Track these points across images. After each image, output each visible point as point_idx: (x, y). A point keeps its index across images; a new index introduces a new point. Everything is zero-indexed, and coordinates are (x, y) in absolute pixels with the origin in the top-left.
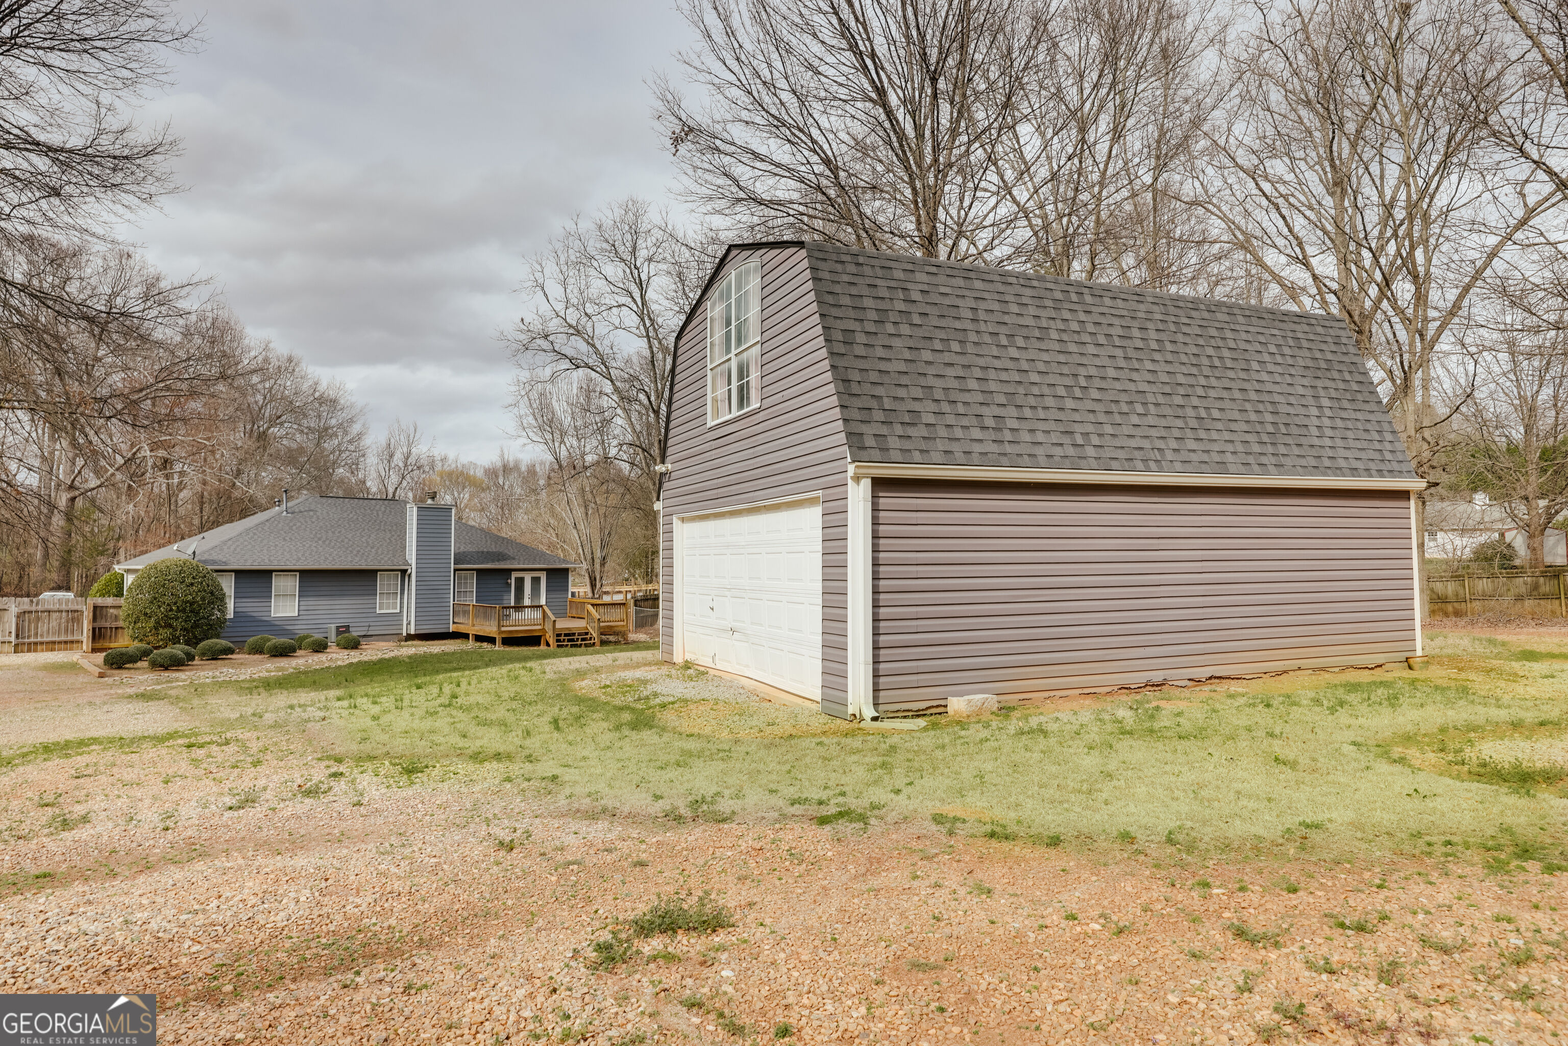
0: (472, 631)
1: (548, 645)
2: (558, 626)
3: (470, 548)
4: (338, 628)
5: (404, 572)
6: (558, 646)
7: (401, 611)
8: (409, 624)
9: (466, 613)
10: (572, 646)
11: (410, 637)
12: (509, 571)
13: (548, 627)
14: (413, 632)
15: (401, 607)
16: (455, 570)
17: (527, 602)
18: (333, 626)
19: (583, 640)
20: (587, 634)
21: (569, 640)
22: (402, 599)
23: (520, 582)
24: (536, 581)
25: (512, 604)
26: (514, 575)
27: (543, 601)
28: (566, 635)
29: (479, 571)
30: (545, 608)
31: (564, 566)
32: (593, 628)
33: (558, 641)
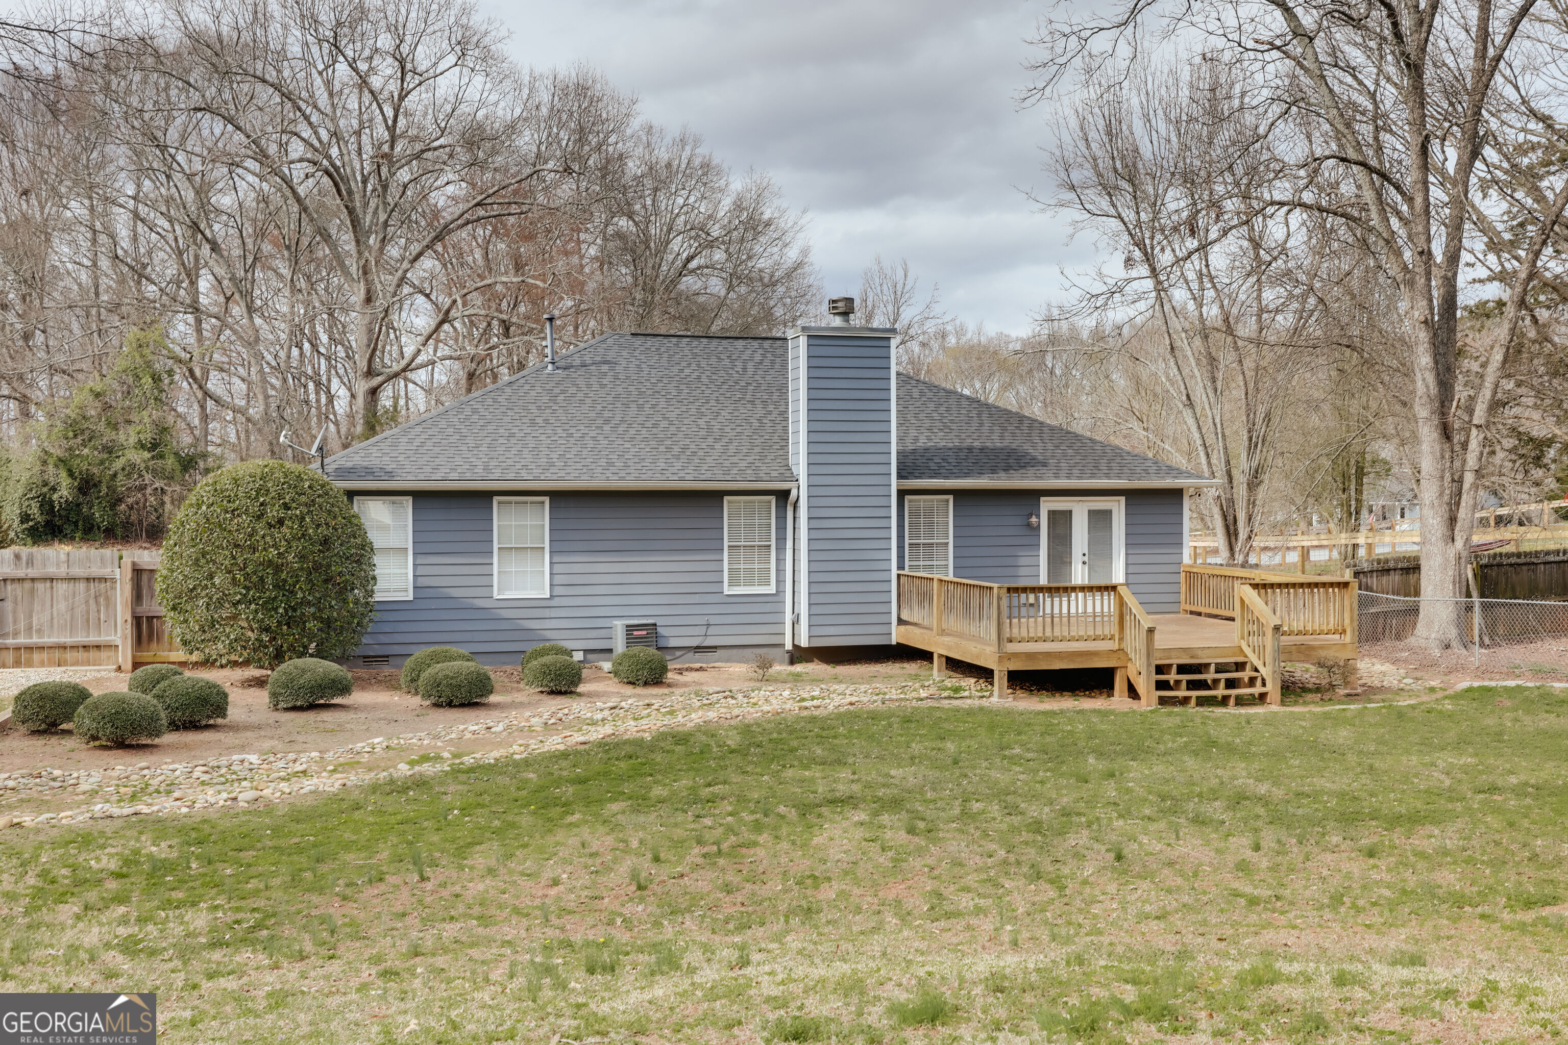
0: (940, 646)
1: (1133, 693)
2: (1162, 641)
3: (940, 440)
4: (630, 629)
5: (783, 496)
6: (1163, 701)
7: (780, 592)
8: (795, 622)
9: (925, 598)
10: (1201, 702)
11: (799, 655)
12: (1036, 494)
13: (1134, 643)
14: (804, 643)
15: (780, 581)
16: (902, 494)
17: (1079, 575)
18: (619, 625)
19: (1231, 684)
20: (1240, 666)
21: (1192, 685)
22: (780, 561)
23: (1060, 521)
24: (1099, 519)
25: (1043, 581)
26: (1047, 505)
27: (1118, 576)
28: (1183, 669)
29: (960, 495)
30: (1123, 590)
31: (1168, 483)
32: (1260, 651)
33: (1161, 685)
